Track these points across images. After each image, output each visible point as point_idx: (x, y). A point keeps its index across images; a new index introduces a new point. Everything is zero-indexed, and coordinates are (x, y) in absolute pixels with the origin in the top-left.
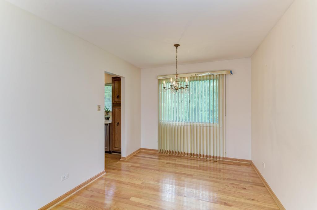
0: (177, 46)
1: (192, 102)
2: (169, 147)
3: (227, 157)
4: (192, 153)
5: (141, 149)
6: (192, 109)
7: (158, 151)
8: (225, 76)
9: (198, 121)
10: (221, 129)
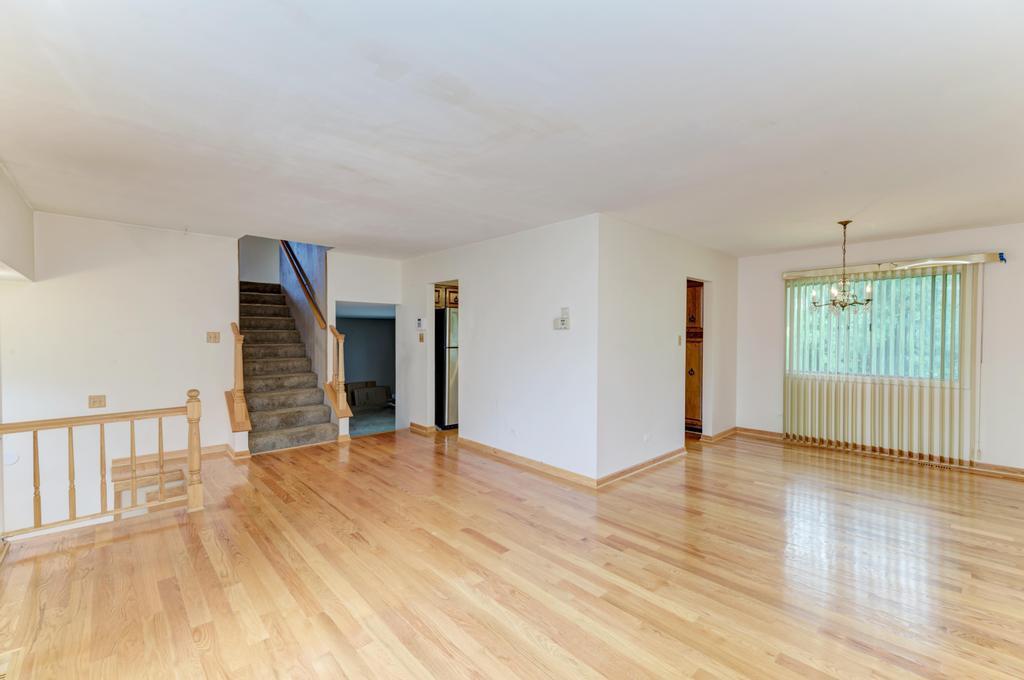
0: (845, 224)
1: (879, 326)
2: (810, 430)
3: (983, 460)
4: (877, 446)
5: (735, 429)
6: (878, 349)
7: (781, 435)
8: (980, 267)
9: (897, 372)
10: (967, 394)
